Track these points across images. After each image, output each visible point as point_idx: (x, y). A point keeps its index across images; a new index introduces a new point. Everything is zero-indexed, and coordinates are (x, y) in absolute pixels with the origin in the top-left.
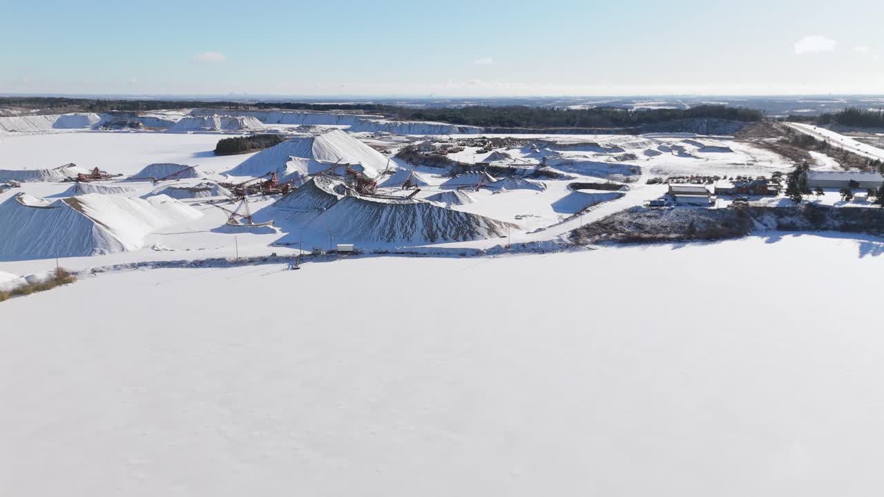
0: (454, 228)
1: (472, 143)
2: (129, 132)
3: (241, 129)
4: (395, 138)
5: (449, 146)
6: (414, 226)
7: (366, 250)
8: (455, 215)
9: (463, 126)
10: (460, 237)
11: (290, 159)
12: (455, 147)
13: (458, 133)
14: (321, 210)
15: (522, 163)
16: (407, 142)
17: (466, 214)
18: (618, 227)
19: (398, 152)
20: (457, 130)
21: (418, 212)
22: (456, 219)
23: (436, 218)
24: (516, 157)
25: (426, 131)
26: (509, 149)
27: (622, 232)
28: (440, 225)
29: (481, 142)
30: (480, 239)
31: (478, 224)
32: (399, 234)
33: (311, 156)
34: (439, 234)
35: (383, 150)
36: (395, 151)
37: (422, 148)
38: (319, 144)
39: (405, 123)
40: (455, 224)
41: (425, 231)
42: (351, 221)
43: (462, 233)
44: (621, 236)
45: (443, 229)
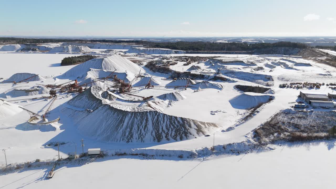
0: (174, 130)
1: (181, 59)
2: (31, 53)
3: (80, 51)
4: (146, 56)
5: (170, 62)
6: (146, 129)
7: (110, 153)
8: (174, 120)
9: (176, 50)
10: (178, 138)
11: (90, 70)
12: (173, 62)
13: (174, 54)
14: (89, 112)
15: (207, 72)
16: (151, 58)
17: (182, 118)
18: (283, 127)
19: (146, 64)
20: (174, 52)
21: (150, 118)
22: (174, 122)
23: (162, 122)
24: (203, 68)
25: (160, 53)
26: (199, 63)
27: (287, 132)
28: (164, 128)
29: (185, 59)
30: (192, 138)
31: (190, 126)
32: (136, 135)
33: (101, 68)
34: (164, 135)
35: (140, 63)
36: (145, 63)
37: (158, 62)
38: (105, 62)
39: (151, 49)
40: (174, 127)
41: (154, 134)
42: (104, 124)
43: (179, 134)
44: (288, 136)
45: (166, 131)
